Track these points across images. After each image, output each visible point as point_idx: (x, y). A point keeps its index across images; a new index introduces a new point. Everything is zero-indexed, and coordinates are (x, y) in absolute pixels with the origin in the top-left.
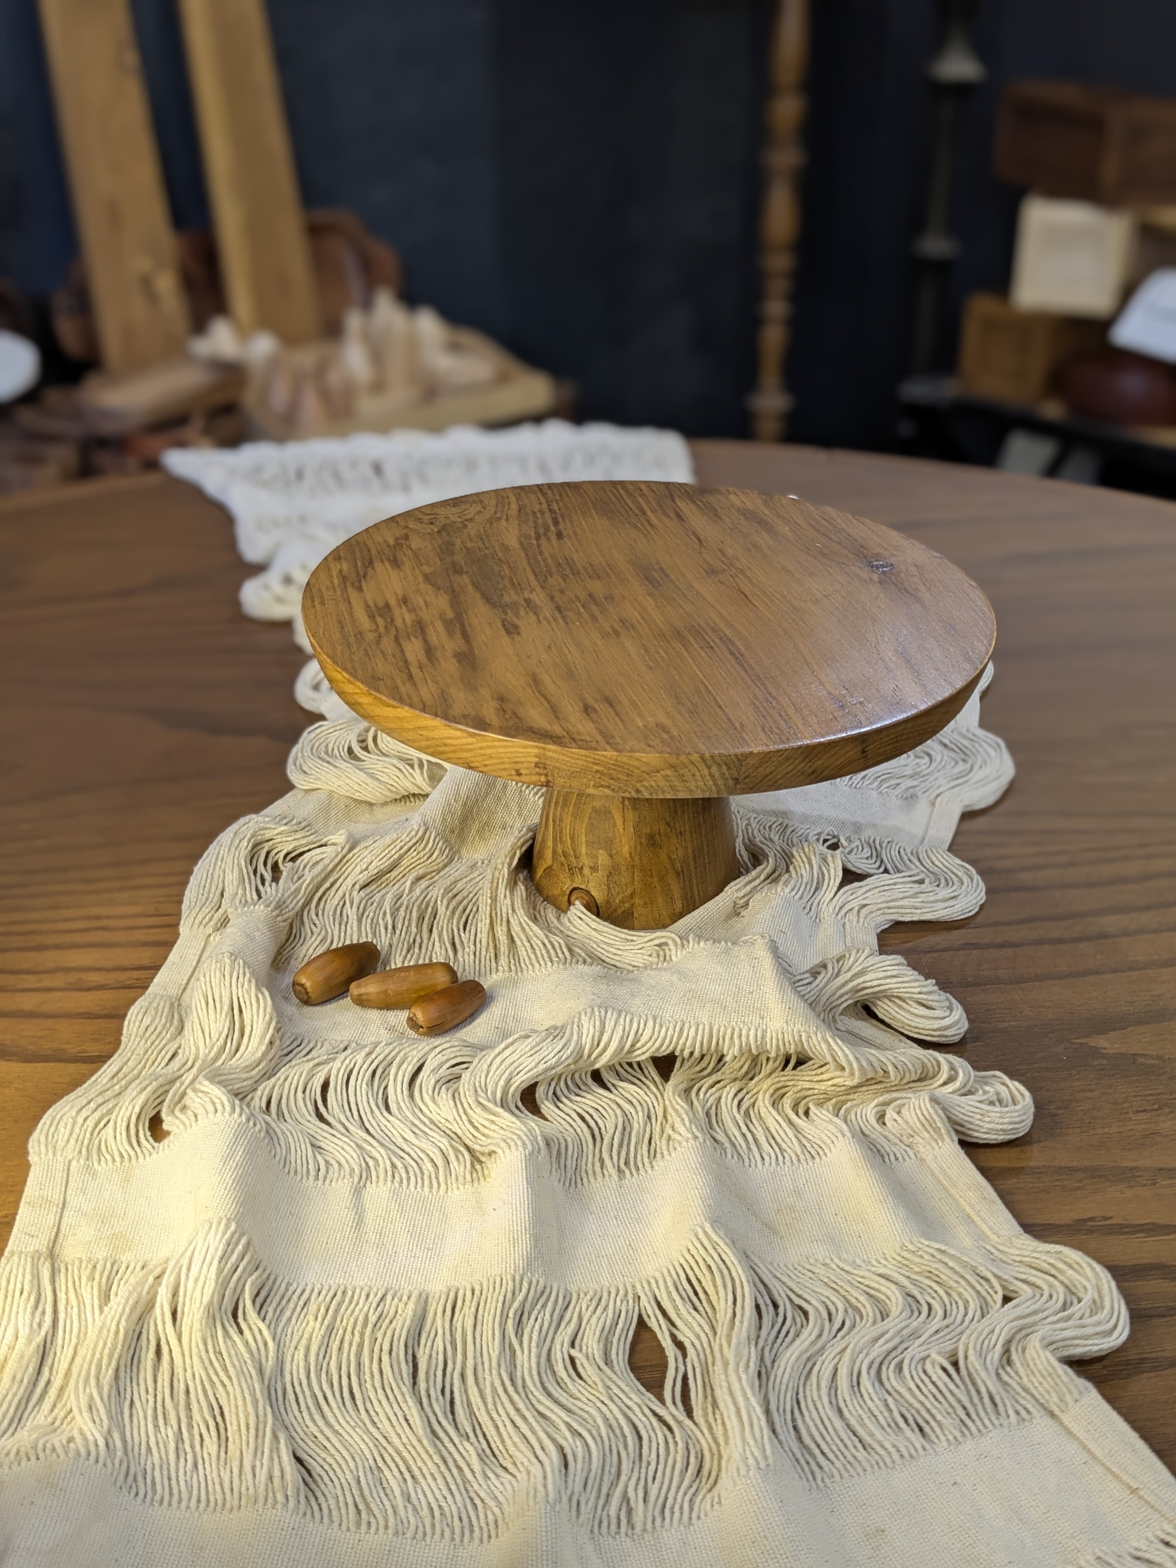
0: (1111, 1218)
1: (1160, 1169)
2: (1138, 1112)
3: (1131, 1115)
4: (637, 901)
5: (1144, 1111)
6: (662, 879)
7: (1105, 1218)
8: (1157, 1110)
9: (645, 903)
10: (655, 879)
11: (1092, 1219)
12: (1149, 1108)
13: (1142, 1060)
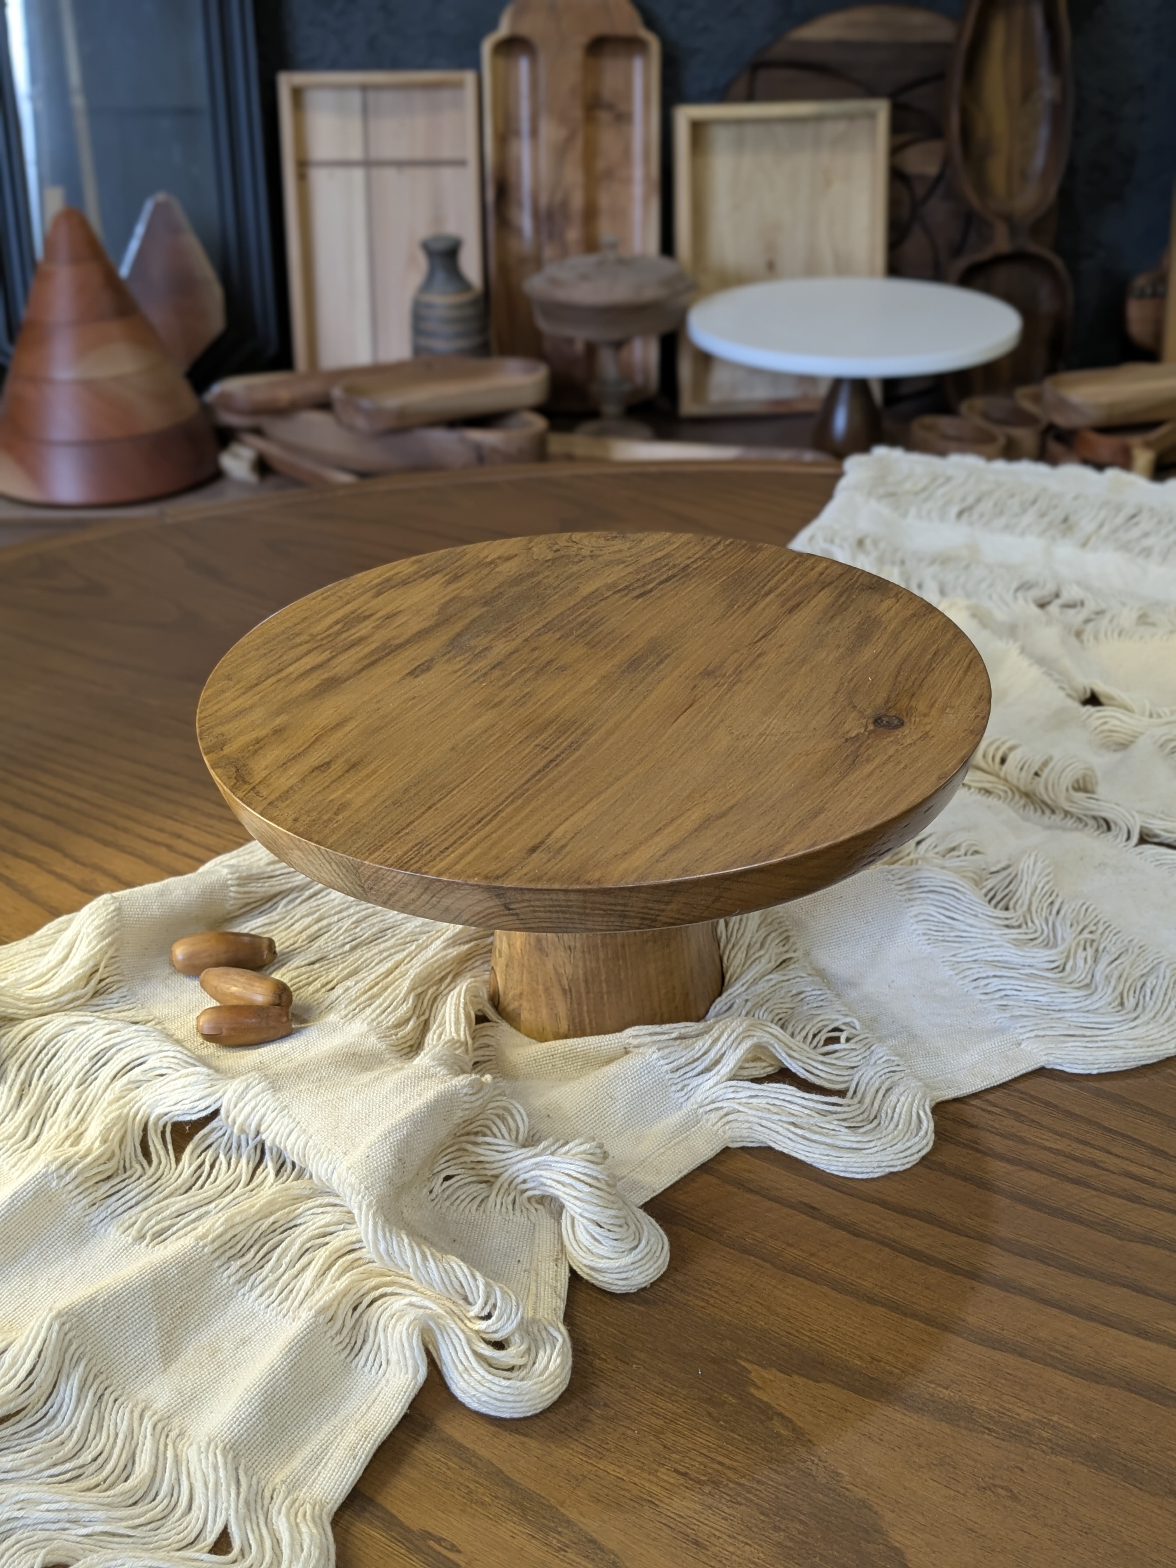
0: (459, 1551)
1: (593, 1541)
2: (676, 1471)
3: (663, 1470)
4: (525, 1004)
5: (685, 1475)
6: (547, 990)
7: (453, 1548)
8: (699, 1482)
9: (531, 1009)
10: (541, 987)
11: (439, 1540)
12: (693, 1474)
13: (777, 1424)
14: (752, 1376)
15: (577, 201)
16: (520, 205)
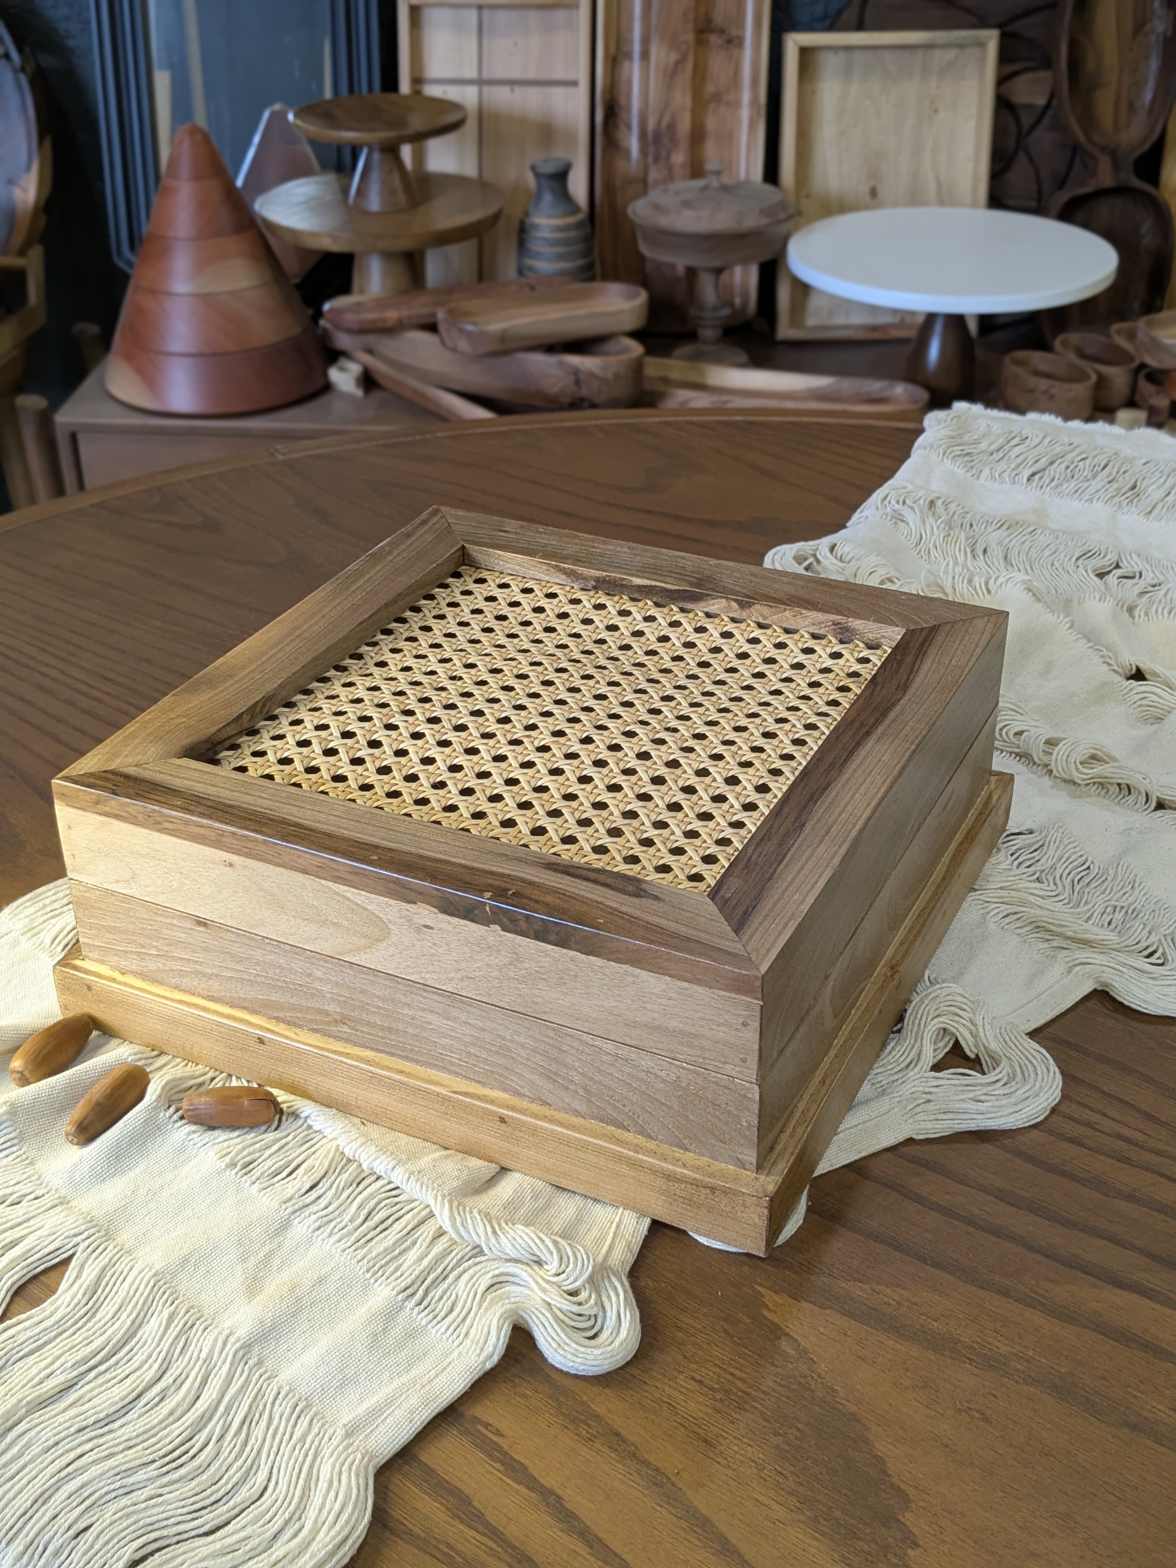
0: (503, 1436)
1: (617, 1434)
2: (693, 1378)
3: (681, 1377)
5: (700, 1382)
7: (498, 1433)
8: (712, 1389)
11: (487, 1425)
12: (707, 1382)
13: (784, 1343)
14: (766, 1300)
15: (685, 125)
16: (629, 127)
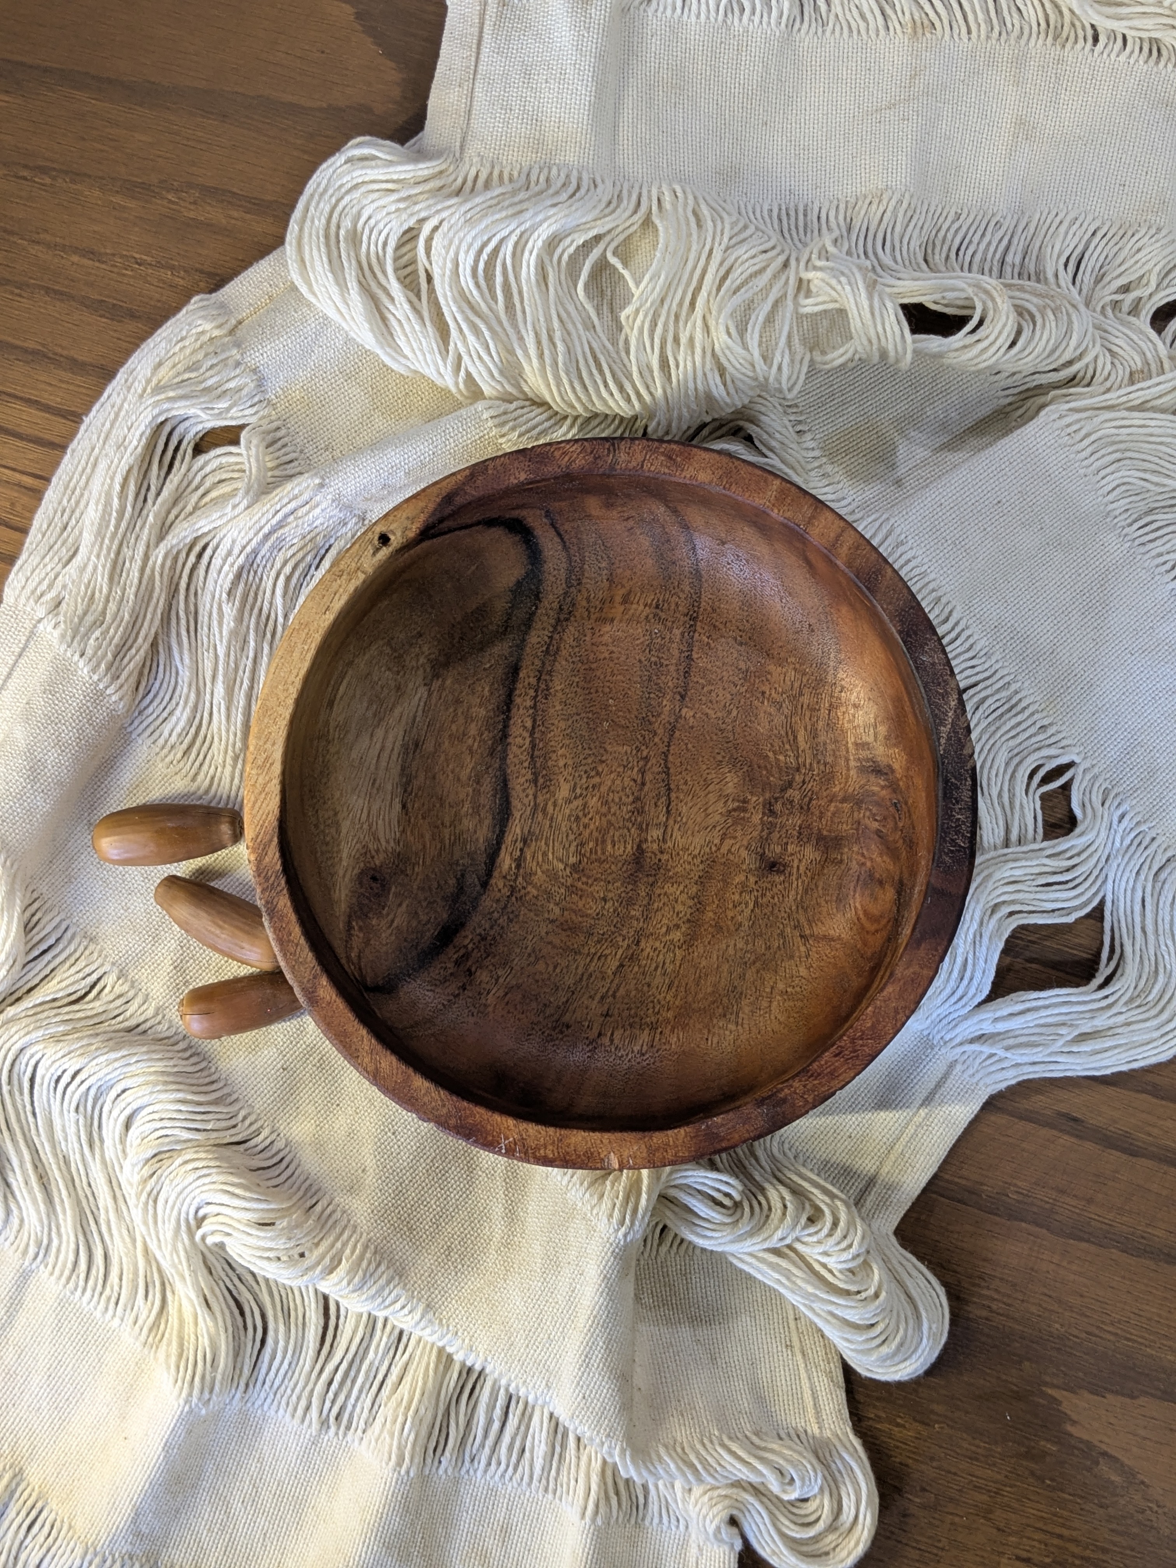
13: (1104, 1468)
14: (1065, 1407)
